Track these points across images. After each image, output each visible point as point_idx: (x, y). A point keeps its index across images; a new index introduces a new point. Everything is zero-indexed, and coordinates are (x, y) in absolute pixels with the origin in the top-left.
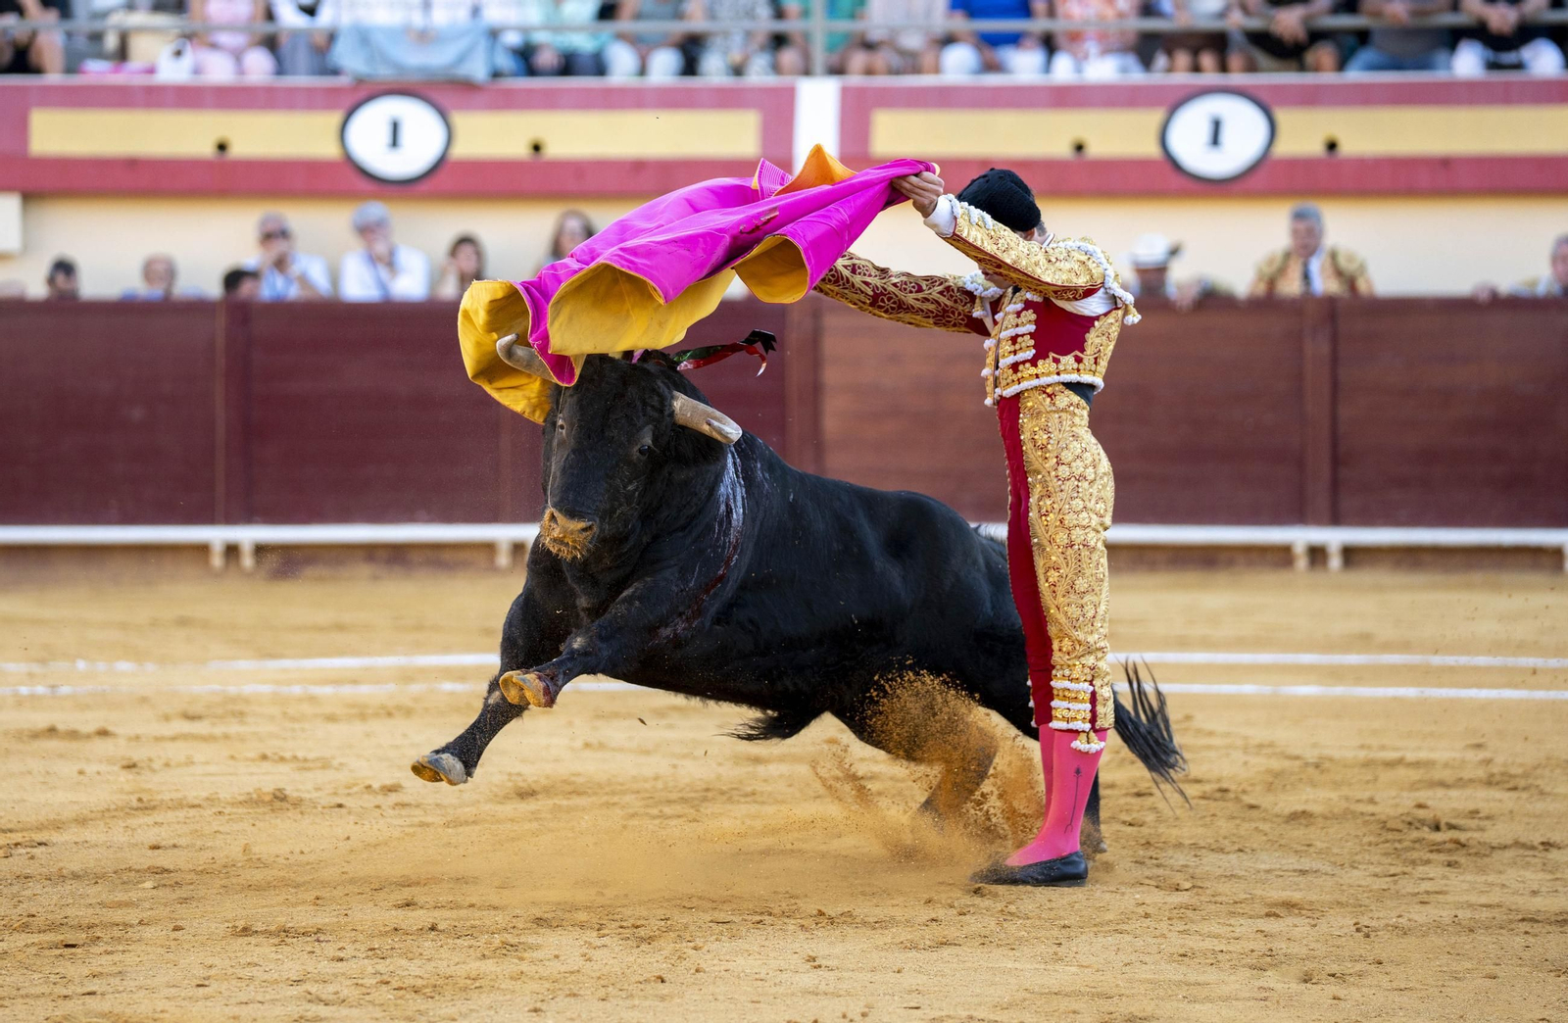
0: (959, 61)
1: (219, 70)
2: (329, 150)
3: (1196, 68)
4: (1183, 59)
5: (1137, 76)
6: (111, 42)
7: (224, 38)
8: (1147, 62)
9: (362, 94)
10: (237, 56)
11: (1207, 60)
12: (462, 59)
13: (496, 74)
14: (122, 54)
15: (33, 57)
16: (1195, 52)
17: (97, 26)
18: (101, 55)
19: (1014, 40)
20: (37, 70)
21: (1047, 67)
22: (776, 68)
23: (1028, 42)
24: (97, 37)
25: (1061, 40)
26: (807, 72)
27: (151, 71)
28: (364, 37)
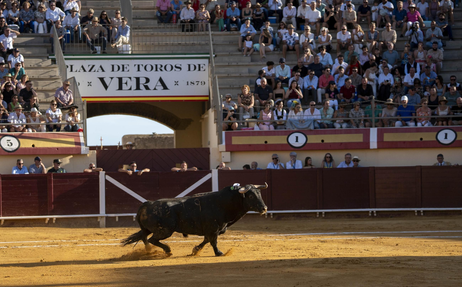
0: (398, 124)
1: (265, 128)
2: (285, 142)
3: (443, 125)
4: (440, 123)
5: (432, 126)
6: (246, 124)
7: (266, 123)
8: (433, 124)
9: (291, 132)
10: (269, 125)
11: (444, 123)
12: (309, 126)
13: (315, 128)
14: (248, 126)
15: (232, 128)
16: (443, 121)
17: (244, 121)
18: (244, 126)
19: (410, 120)
20: (232, 130)
21: (416, 125)
22: (365, 126)
23: (412, 121)
24: (243, 123)
25: (417, 120)
26: (371, 127)
27: (253, 129)
28: (291, 123)
